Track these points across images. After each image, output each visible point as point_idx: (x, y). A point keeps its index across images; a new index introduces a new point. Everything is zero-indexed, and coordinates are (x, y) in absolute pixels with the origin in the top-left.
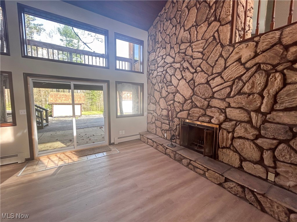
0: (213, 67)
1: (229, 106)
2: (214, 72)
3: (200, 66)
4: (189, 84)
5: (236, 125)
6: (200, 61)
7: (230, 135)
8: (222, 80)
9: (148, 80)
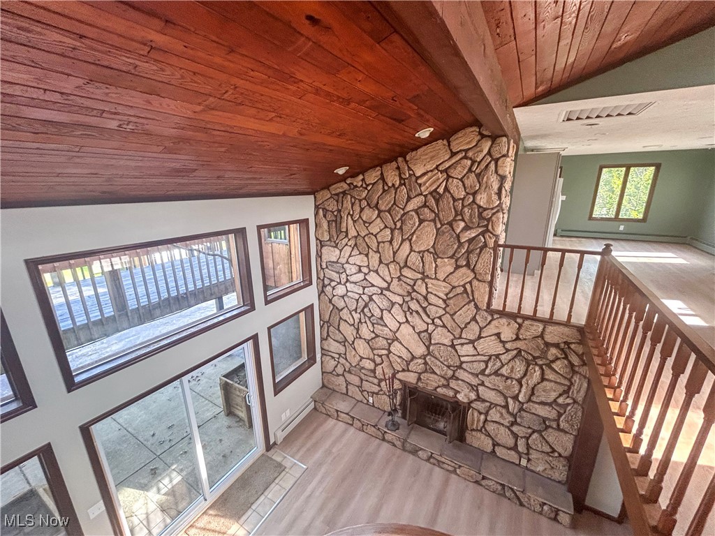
0: (462, 329)
1: (482, 384)
2: (464, 335)
3: (440, 318)
4: (419, 336)
5: (490, 408)
6: (441, 312)
7: (482, 417)
8: (475, 351)
9: (319, 296)
